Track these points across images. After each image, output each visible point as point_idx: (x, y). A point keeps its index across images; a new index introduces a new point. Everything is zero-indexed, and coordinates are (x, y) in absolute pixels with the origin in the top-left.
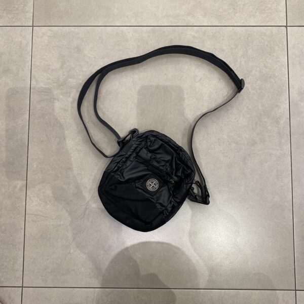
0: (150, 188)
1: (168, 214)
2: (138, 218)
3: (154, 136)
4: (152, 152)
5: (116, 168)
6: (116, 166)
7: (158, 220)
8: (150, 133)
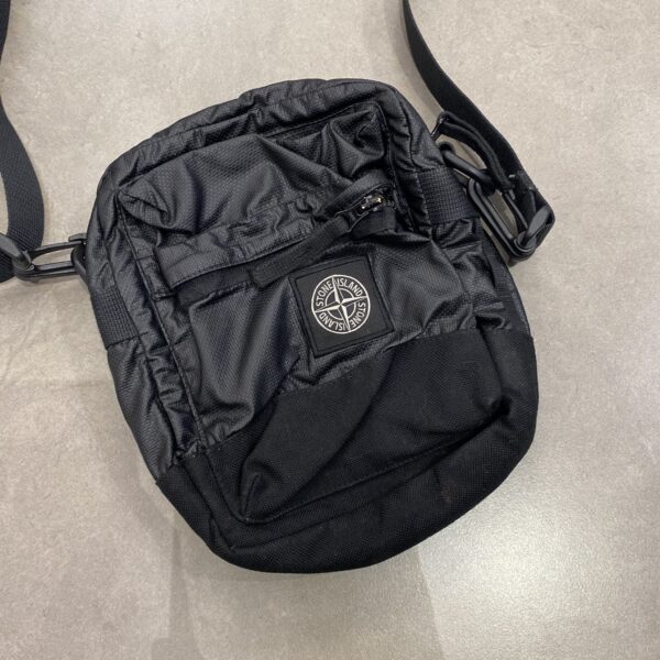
0: (351, 324)
1: (500, 305)
2: (455, 440)
3: (130, 178)
4: (199, 226)
5: (176, 419)
6: (165, 415)
7: (508, 358)
8: (113, 186)
